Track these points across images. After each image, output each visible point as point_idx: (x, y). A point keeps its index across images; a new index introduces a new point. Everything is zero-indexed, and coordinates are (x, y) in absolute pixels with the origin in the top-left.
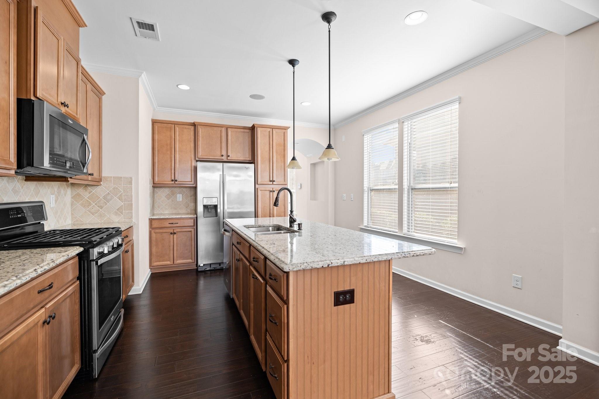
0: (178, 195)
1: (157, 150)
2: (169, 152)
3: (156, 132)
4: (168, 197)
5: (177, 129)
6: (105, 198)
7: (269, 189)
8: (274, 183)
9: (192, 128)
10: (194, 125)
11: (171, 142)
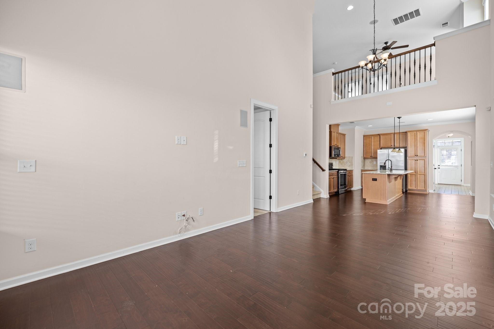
0: (374, 162)
1: (365, 146)
2: (369, 146)
3: (365, 139)
4: (370, 162)
5: (373, 137)
6: (346, 162)
7: (415, 159)
8: (418, 156)
9: (379, 136)
10: (379, 135)
11: (370, 142)
